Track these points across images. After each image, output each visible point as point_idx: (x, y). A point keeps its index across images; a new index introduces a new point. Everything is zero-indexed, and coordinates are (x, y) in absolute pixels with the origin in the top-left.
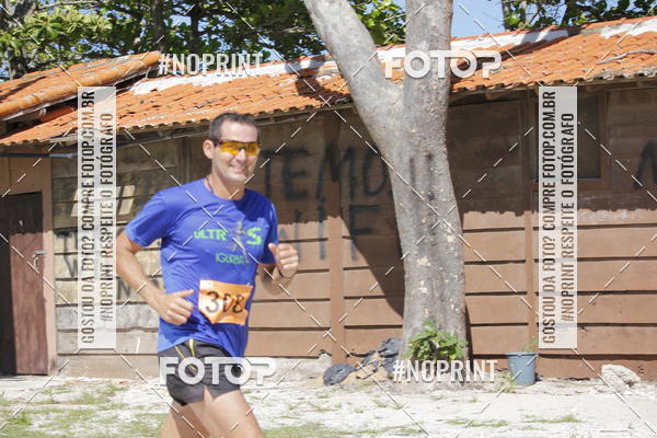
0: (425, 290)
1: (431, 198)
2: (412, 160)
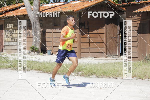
0: (34, 41)
1: (36, 28)
2: (33, 23)
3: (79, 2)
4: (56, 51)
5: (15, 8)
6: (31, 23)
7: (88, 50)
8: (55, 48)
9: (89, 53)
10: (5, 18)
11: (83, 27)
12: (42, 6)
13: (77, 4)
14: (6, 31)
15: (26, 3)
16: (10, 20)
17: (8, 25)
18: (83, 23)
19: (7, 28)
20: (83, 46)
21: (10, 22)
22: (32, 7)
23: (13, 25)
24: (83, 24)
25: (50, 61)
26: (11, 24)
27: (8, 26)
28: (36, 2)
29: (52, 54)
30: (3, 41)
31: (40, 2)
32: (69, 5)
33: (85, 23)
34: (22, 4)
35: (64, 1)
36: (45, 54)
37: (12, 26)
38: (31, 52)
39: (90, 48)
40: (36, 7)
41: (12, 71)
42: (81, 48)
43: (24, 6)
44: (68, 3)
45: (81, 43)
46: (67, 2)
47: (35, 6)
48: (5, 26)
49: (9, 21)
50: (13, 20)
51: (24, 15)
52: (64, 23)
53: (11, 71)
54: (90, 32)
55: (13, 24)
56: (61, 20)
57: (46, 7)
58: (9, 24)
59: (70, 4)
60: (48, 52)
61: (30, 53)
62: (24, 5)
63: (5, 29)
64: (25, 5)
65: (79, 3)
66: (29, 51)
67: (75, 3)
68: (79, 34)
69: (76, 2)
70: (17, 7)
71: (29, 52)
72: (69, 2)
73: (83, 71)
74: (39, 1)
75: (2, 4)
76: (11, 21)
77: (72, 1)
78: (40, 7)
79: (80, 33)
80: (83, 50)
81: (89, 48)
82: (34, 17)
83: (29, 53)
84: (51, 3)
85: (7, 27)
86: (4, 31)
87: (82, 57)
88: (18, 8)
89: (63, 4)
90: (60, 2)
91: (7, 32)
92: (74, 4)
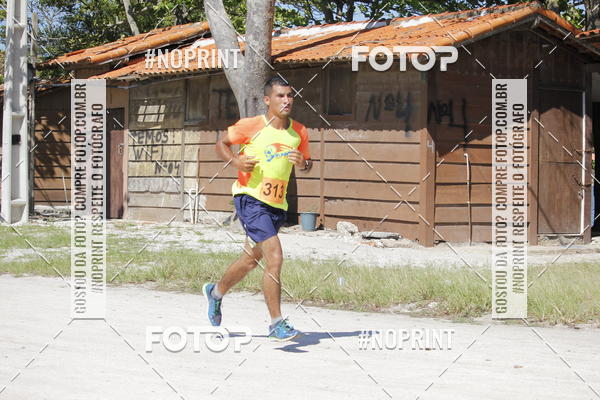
2: (246, 101)
3: (426, 19)
4: (335, 216)
5: (171, 41)
6: (235, 104)
7: (462, 214)
8: (332, 202)
9: (467, 224)
10: (132, 82)
11: (445, 121)
12: (282, 35)
13: (420, 27)
14: (134, 135)
15: (215, 24)
16: (151, 92)
17: (142, 109)
18: (444, 105)
19: (139, 123)
20: (444, 195)
21: (153, 97)
22: (241, 39)
23: (162, 111)
24: (445, 109)
25: (313, 256)
26: (157, 107)
27: (145, 115)
28: (256, 19)
29: (321, 228)
30: (122, 174)
31: (271, 20)
32: (389, 30)
33: (451, 103)
34: (198, 26)
35: (367, 16)
36: (291, 229)
37: (159, 114)
38: (235, 220)
39: (472, 205)
40: (256, 39)
41: (160, 293)
42: (436, 206)
43: (208, 35)
44: (385, 23)
45: (437, 184)
46: (380, 21)
47: (251, 37)
48: (130, 115)
49: (148, 95)
50: (163, 91)
51: (210, 72)
52: (368, 104)
53: (154, 293)
54: (471, 143)
55: (163, 107)
56: (358, 93)
57: (295, 38)
58: (148, 104)
59: (393, 26)
60: (305, 219)
61: (232, 223)
62: (208, 30)
63: (132, 127)
64: (214, 32)
65: (429, 24)
66: (228, 215)
67: (413, 23)
68: (429, 150)
69: (418, 19)
70: (181, 38)
71: (229, 219)
72: (388, 22)
73: (445, 299)
74: (269, 15)
75: (118, 25)
76: (156, 93)
77: (401, 17)
78: (270, 37)
79: (432, 146)
80: (442, 215)
81: (466, 205)
82: (248, 79)
83: (227, 222)
84: (318, 23)
85: (141, 119)
86: (127, 132)
87: (441, 241)
88: (185, 42)
89: (363, 26)
90: (349, 18)
91: (140, 138)
92: (408, 28)
